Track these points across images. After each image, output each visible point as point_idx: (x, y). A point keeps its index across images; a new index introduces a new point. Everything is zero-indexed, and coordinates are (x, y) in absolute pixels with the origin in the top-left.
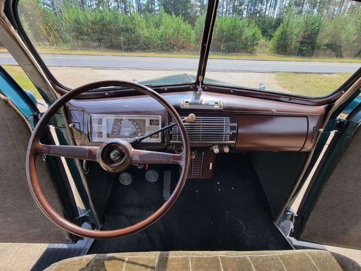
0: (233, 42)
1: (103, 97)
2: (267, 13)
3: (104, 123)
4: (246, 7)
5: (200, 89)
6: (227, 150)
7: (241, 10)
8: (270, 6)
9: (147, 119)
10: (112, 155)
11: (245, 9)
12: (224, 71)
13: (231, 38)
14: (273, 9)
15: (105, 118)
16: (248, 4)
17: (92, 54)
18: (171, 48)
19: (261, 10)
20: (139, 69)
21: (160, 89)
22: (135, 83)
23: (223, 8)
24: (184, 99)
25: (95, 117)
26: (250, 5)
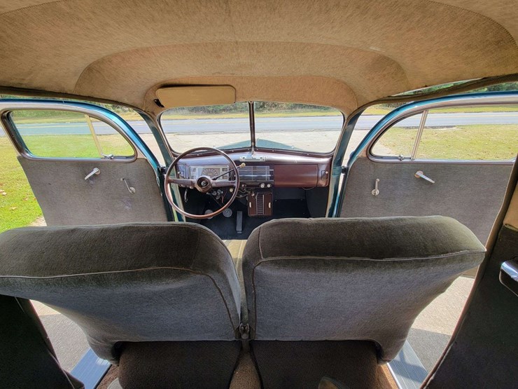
1: (196, 156)
3: (197, 170)
5: (253, 149)
6: (269, 186)
9: (221, 168)
10: (202, 184)
12: (320, 130)
15: (197, 168)
17: (174, 118)
18: (261, 107)
20: (224, 132)
21: (229, 152)
22: (215, 148)
24: (242, 157)
25: (192, 167)
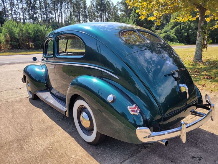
0: (40, 42)
2: (57, 20)
4: (40, 15)
7: (36, 17)
8: (58, 15)
11: (39, 16)
13: (37, 39)
14: (60, 18)
16: (41, 13)
19: (52, 18)
23: (20, 15)
26: (42, 15)
